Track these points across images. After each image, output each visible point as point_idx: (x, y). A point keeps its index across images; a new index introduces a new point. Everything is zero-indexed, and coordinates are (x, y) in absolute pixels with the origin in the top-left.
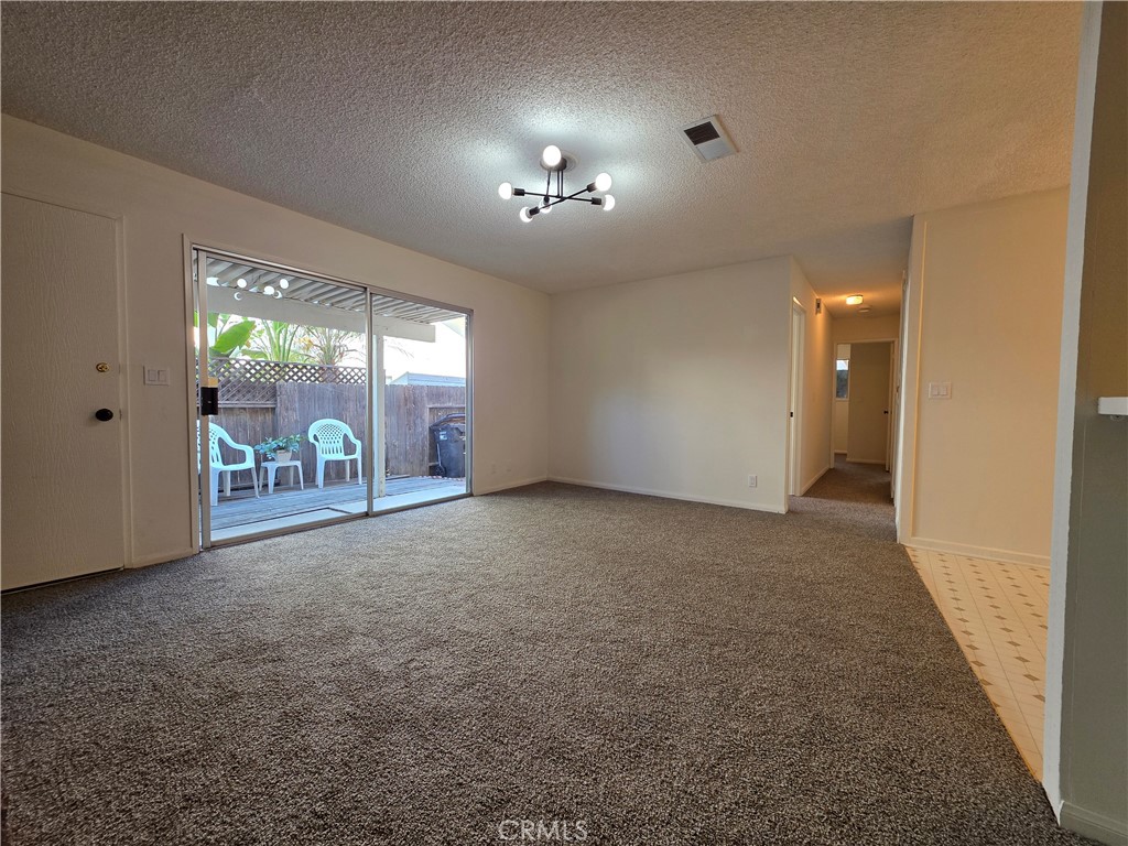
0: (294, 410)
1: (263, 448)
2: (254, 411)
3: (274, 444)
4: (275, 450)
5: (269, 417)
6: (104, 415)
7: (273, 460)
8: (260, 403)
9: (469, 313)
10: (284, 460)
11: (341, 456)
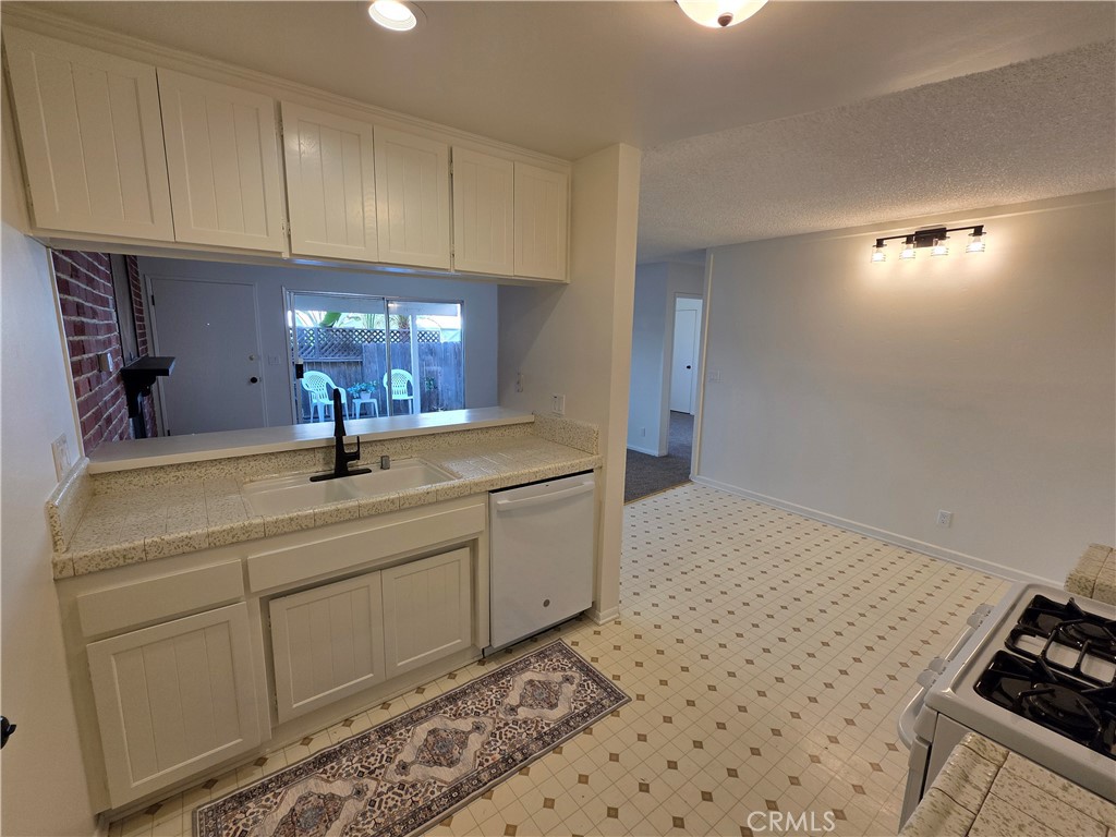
0: (374, 362)
1: (352, 390)
2: (349, 363)
3: (358, 387)
4: (359, 392)
5: (359, 368)
6: (254, 380)
7: (360, 397)
8: (352, 358)
9: (462, 303)
10: (366, 398)
11: (405, 397)
